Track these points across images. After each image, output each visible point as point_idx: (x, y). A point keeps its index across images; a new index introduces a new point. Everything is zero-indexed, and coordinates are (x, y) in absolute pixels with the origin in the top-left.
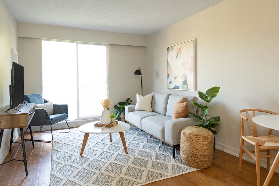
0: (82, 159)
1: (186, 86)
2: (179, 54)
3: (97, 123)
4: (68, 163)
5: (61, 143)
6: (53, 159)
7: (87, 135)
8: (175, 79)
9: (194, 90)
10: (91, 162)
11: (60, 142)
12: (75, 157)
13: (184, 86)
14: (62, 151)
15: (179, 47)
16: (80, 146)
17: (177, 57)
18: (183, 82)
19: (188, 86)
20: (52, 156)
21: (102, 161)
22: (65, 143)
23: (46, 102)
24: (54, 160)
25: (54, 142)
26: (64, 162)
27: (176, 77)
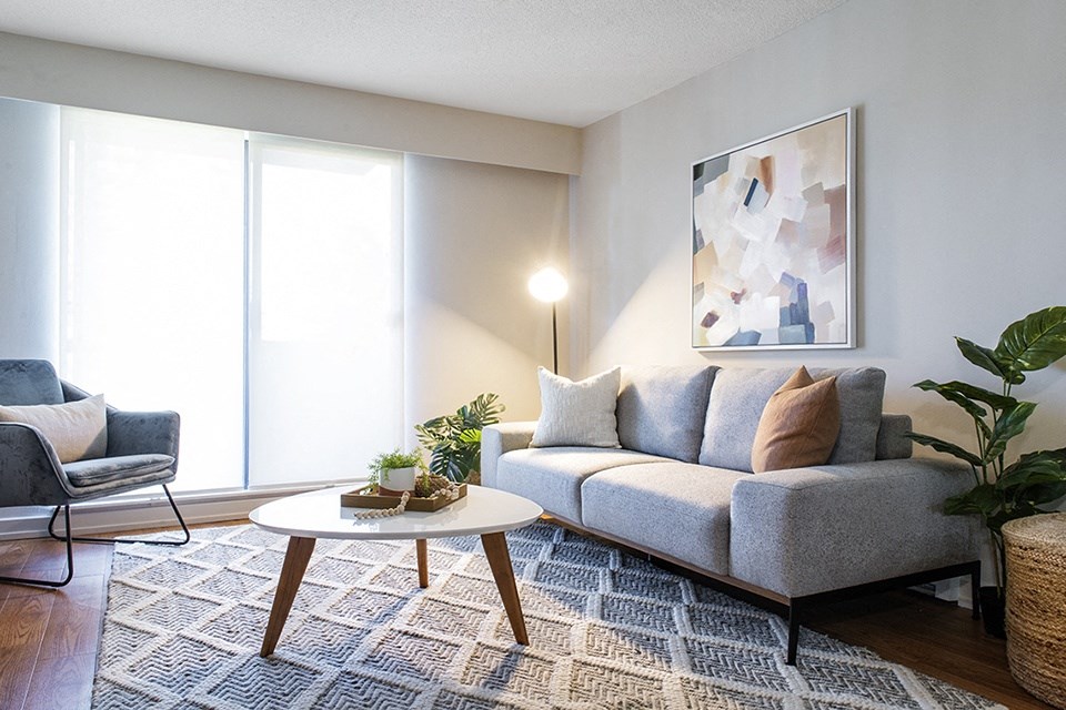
0: (272, 671)
1: (800, 329)
2: (760, 187)
3: (358, 492)
4: (191, 697)
5: (155, 592)
6: (106, 672)
7: (300, 549)
8: (737, 302)
9: (848, 346)
10: (328, 690)
11: (152, 587)
12: (234, 663)
13: (785, 328)
14: (157, 629)
15: (762, 157)
16: (258, 604)
17: (746, 203)
18: (782, 311)
19: (810, 328)
20: (98, 658)
21: (392, 685)
22: (177, 590)
23: (70, 396)
24: (112, 678)
25: (119, 585)
26: (168, 691)
27: (744, 292)
